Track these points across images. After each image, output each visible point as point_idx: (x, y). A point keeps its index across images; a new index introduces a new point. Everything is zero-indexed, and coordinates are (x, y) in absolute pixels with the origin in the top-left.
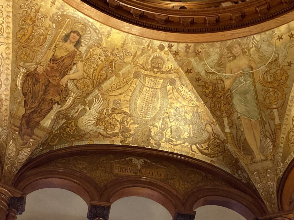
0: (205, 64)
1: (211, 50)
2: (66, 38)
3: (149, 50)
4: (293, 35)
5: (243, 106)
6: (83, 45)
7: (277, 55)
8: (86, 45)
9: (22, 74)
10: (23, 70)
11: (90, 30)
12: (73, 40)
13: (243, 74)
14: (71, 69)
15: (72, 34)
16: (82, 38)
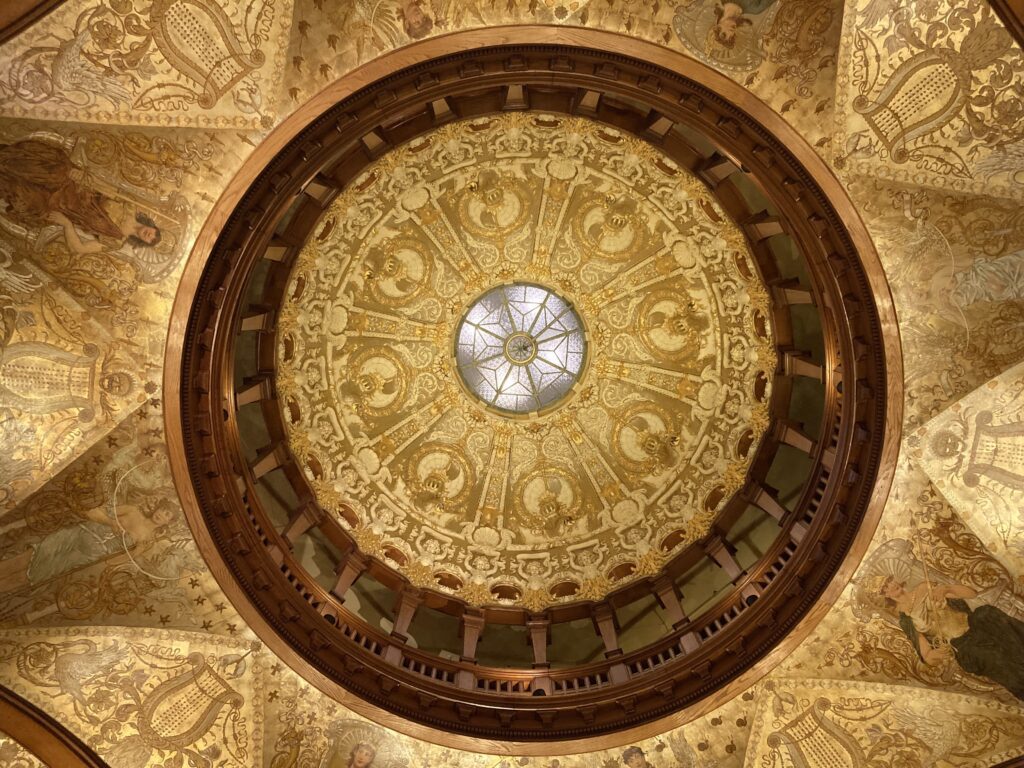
0: (129, 467)
1: (158, 474)
2: (143, 220)
3: (142, 367)
4: (202, 603)
5: (55, 550)
6: (136, 251)
7: (163, 585)
8: (137, 255)
9: (61, 142)
10: (69, 143)
11: (165, 261)
12: (142, 232)
13: (119, 537)
14: (85, 231)
15: (154, 231)
16: (150, 249)
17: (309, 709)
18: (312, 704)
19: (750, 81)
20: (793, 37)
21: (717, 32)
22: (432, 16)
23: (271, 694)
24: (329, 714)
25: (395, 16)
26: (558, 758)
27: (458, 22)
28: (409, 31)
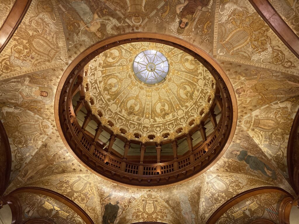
0: (112, 24)
1: (112, 32)
2: (186, 24)
3: (143, 26)
4: (76, 48)
6: (178, 22)
7: (78, 37)
8: (176, 22)
9: (210, 5)
10: (209, 7)
11: (175, 30)
12: (183, 24)
13: (90, 23)
14: (183, 9)
15: (184, 27)
16: (178, 26)
17: (53, 79)
18: (55, 80)
19: (223, 157)
20: (232, 164)
21: (234, 151)
22: (241, 94)
23: (54, 69)
24: (53, 84)
25: (241, 86)
26: (60, 137)
27: (239, 100)
28: (237, 89)
